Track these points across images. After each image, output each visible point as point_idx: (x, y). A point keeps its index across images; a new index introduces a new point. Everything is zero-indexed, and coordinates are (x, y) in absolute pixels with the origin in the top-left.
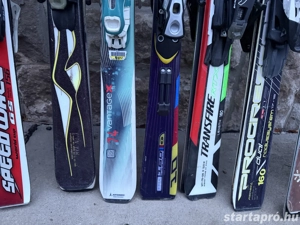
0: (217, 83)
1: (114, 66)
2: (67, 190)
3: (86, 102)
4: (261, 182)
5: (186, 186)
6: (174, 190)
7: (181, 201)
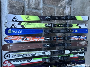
0: (72, 56)
4: (83, 48)
5: (83, 57)
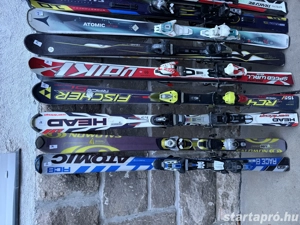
1: (242, 38)
2: (284, 62)
3: (254, 51)
6: (284, 19)
7: (290, 17)
